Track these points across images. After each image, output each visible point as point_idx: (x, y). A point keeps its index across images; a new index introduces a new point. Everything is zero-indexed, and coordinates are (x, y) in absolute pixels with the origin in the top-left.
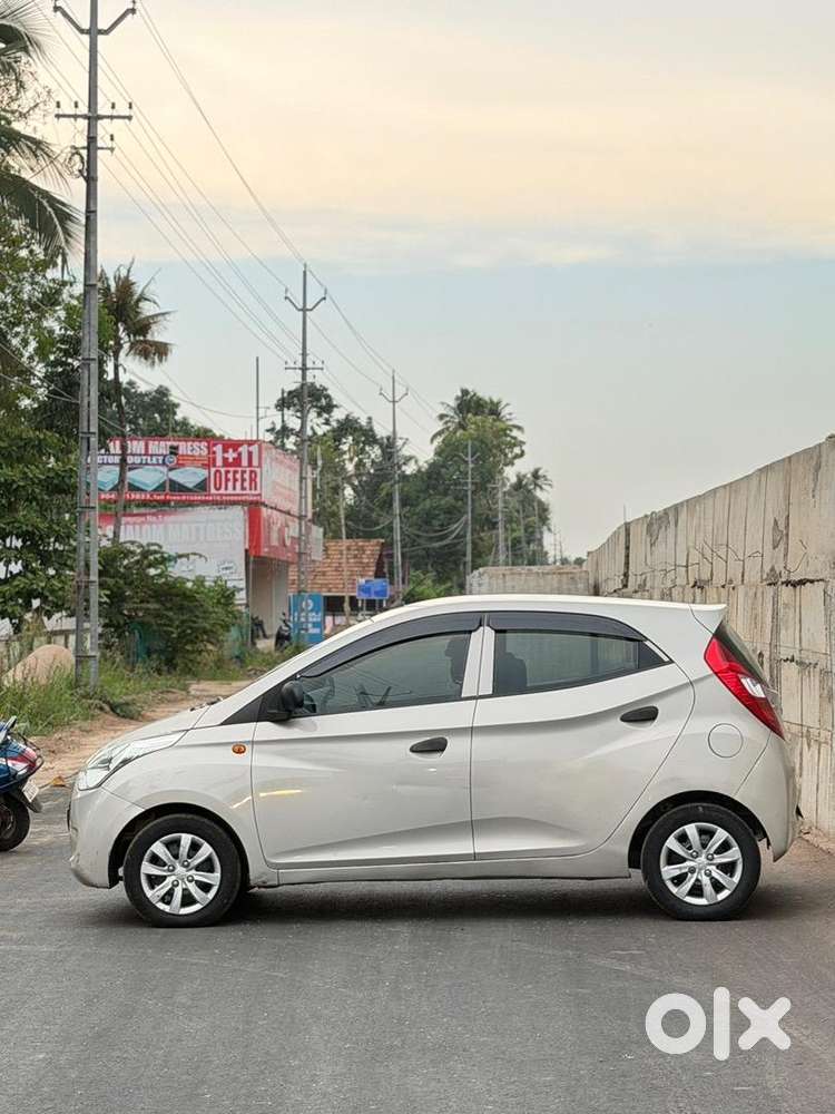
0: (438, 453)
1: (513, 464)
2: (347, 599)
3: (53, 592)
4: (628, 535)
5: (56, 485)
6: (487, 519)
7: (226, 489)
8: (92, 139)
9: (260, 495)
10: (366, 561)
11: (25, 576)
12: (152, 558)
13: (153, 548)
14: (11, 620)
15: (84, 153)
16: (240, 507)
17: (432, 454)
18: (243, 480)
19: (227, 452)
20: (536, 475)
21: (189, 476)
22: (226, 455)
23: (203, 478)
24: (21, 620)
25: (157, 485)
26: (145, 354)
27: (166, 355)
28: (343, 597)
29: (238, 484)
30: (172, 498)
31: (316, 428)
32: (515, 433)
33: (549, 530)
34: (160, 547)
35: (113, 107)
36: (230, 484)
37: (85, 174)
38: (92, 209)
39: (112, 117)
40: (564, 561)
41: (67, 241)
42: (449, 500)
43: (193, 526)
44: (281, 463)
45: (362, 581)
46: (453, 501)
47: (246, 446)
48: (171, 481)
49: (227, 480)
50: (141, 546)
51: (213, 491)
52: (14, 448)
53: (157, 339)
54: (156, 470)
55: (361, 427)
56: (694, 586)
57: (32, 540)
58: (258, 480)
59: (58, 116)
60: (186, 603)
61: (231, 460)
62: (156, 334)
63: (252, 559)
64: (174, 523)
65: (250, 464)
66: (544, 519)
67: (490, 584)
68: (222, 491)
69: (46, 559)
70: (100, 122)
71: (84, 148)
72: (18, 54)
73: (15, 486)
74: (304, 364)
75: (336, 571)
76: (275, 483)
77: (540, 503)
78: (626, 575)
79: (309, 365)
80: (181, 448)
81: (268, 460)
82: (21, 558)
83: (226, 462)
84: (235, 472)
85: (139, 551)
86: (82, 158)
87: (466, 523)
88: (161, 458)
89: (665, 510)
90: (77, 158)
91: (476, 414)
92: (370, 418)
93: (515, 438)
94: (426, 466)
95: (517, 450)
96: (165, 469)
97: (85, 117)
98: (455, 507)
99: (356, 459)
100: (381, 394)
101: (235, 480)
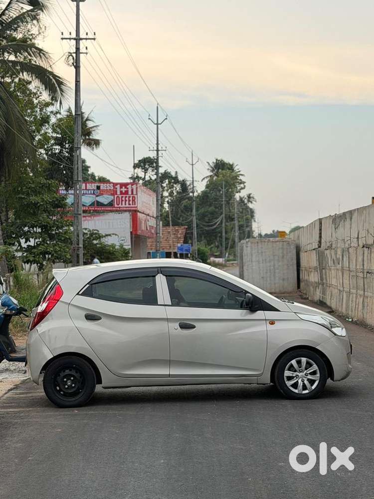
0: (207, 187)
1: (240, 192)
2: (172, 254)
3: (56, 252)
4: (321, 223)
5: (56, 204)
6: (229, 217)
7: (122, 204)
8: (78, 49)
9: (137, 207)
10: (179, 236)
11: (43, 245)
12: (94, 236)
13: (95, 232)
14: (37, 264)
15: (74, 55)
16: (128, 213)
17: (204, 188)
18: (129, 201)
19: (122, 188)
20: (249, 197)
21: (105, 199)
22: (122, 189)
23: (111, 200)
24: (42, 265)
25: (91, 203)
26: (89, 144)
27: (99, 145)
28: (171, 252)
29: (127, 202)
30: (98, 209)
31: (151, 176)
32: (241, 177)
33: (255, 221)
34: (98, 231)
35: (87, 34)
36: (124, 202)
37: (75, 64)
38: (78, 80)
39: (86, 39)
40: (260, 235)
41: (62, 94)
42: (212, 208)
43: (107, 221)
44: (145, 193)
45: (179, 245)
46: (214, 209)
47: (130, 185)
48: (97, 201)
49: (122, 201)
50: (90, 231)
51: (116, 206)
52: (38, 188)
53: (94, 138)
54: (90, 197)
55: (172, 176)
56: (363, 247)
57: (46, 228)
58: (136, 200)
59: (62, 39)
60: (110, 256)
61: (124, 192)
62: (94, 136)
63: (134, 236)
64: (98, 220)
65: (132, 193)
66: (252, 216)
67: (251, 246)
68: (120, 206)
69: (52, 237)
70: (81, 41)
71: (74, 53)
72: (39, 12)
73: (39, 205)
74: (158, 148)
75: (166, 241)
76: (143, 202)
77: (251, 209)
78: (320, 242)
79: (160, 148)
80: (101, 187)
81: (140, 192)
82: (41, 237)
83: (121, 193)
84: (126, 197)
85: (89, 233)
86: (73, 57)
87: (222, 219)
88: (92, 191)
89: (344, 213)
90: (71, 57)
91: (222, 170)
92: (176, 172)
93: (241, 180)
94: (201, 193)
95: (242, 185)
96: (94, 196)
97: (74, 39)
98: (215, 212)
99: (170, 190)
100: (187, 161)
101: (126, 200)
